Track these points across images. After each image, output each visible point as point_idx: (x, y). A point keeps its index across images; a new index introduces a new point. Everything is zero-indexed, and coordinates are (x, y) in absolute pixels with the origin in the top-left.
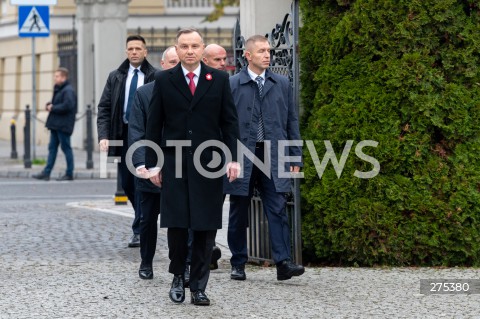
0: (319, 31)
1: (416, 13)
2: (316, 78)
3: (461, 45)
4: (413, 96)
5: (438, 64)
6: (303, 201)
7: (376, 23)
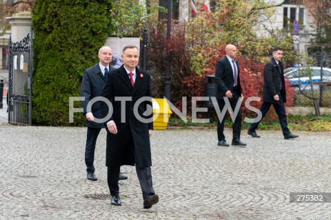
0: (40, 40)
1: (75, 35)
2: (39, 57)
3: (91, 47)
4: (74, 65)
5: (83, 53)
7: (61, 38)
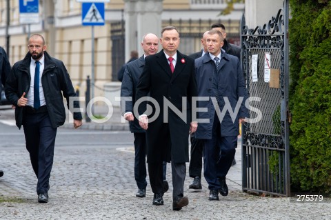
0: (304, 22)
2: (302, 57)
6: (292, 148)
